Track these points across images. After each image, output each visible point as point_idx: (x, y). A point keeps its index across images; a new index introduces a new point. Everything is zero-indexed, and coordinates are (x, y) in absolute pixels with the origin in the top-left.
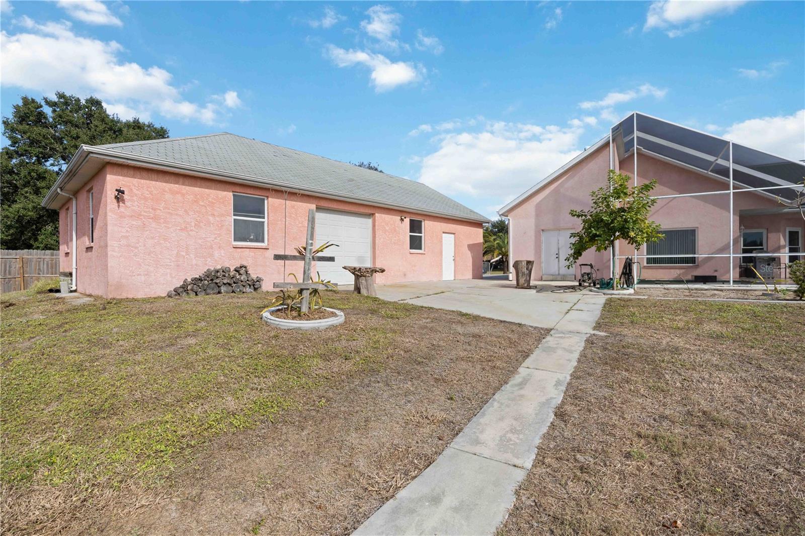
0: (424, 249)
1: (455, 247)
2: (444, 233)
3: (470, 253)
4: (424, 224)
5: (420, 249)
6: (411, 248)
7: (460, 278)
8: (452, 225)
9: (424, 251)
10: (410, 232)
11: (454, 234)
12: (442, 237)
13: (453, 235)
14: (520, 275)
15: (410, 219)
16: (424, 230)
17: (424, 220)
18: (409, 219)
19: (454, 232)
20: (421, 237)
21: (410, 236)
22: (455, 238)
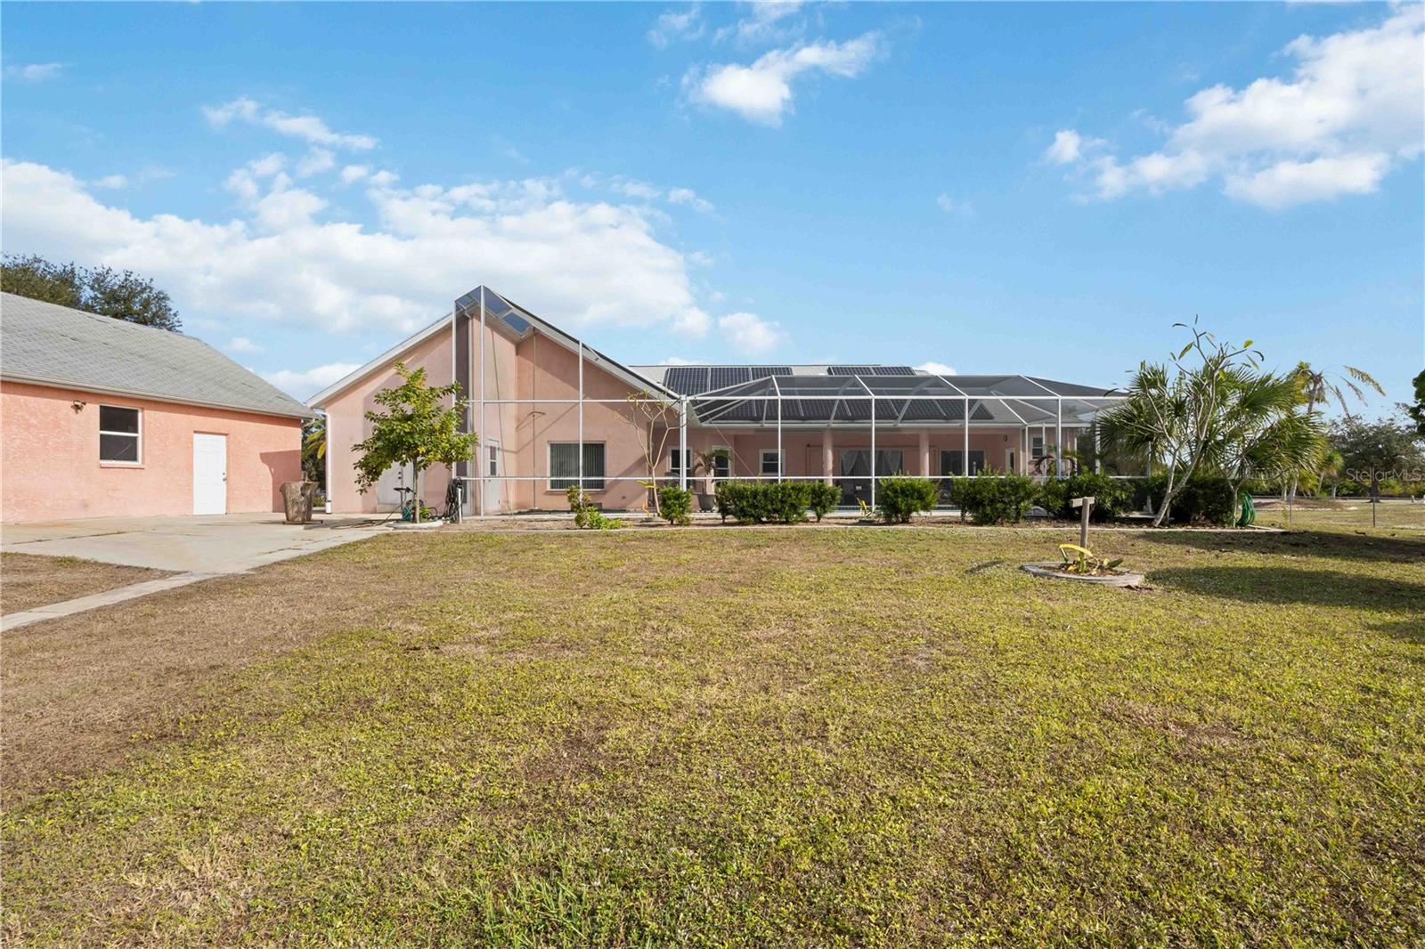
0: (143, 459)
1: (228, 457)
2: (195, 432)
3: (267, 467)
4: (143, 416)
5: (135, 459)
6: (102, 458)
7: (241, 511)
8: (220, 420)
9: (143, 463)
10: (101, 429)
11: (226, 435)
12: (192, 443)
13: (224, 437)
14: (289, 504)
15: (101, 407)
16: (143, 426)
17: (143, 409)
18: (98, 407)
19: (226, 432)
20: (135, 439)
21: (102, 436)
22: (227, 442)
